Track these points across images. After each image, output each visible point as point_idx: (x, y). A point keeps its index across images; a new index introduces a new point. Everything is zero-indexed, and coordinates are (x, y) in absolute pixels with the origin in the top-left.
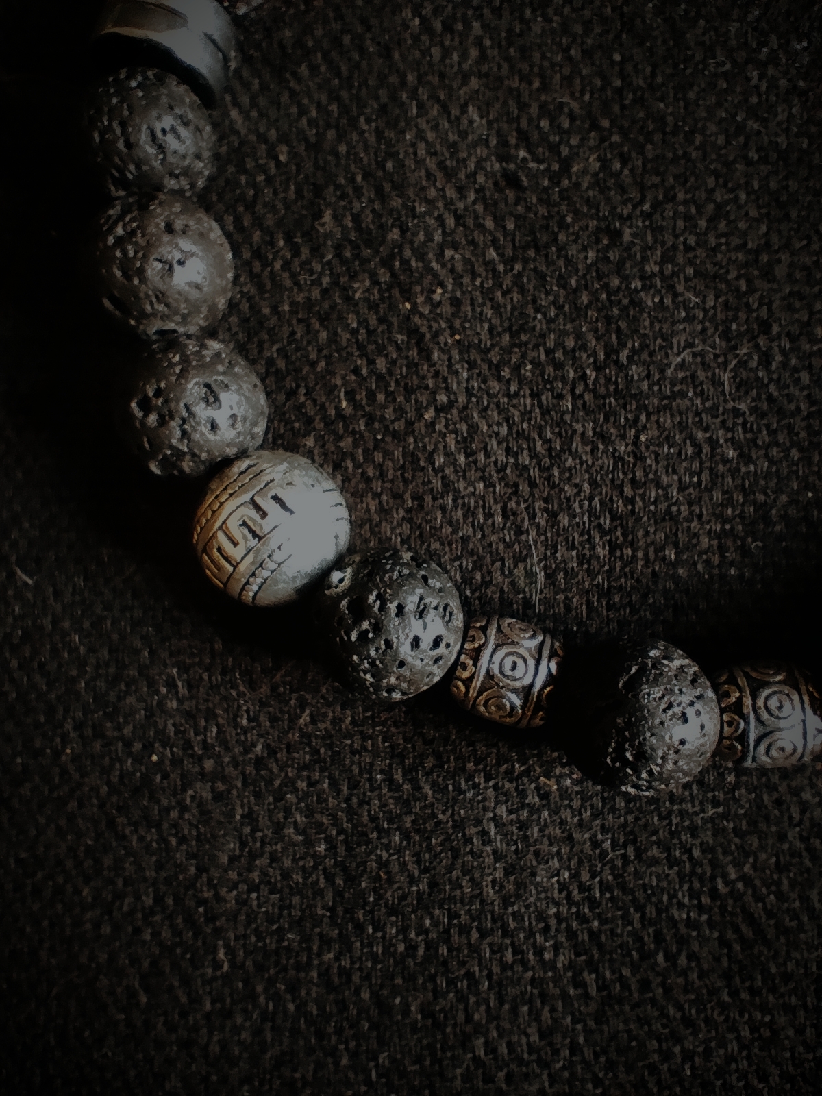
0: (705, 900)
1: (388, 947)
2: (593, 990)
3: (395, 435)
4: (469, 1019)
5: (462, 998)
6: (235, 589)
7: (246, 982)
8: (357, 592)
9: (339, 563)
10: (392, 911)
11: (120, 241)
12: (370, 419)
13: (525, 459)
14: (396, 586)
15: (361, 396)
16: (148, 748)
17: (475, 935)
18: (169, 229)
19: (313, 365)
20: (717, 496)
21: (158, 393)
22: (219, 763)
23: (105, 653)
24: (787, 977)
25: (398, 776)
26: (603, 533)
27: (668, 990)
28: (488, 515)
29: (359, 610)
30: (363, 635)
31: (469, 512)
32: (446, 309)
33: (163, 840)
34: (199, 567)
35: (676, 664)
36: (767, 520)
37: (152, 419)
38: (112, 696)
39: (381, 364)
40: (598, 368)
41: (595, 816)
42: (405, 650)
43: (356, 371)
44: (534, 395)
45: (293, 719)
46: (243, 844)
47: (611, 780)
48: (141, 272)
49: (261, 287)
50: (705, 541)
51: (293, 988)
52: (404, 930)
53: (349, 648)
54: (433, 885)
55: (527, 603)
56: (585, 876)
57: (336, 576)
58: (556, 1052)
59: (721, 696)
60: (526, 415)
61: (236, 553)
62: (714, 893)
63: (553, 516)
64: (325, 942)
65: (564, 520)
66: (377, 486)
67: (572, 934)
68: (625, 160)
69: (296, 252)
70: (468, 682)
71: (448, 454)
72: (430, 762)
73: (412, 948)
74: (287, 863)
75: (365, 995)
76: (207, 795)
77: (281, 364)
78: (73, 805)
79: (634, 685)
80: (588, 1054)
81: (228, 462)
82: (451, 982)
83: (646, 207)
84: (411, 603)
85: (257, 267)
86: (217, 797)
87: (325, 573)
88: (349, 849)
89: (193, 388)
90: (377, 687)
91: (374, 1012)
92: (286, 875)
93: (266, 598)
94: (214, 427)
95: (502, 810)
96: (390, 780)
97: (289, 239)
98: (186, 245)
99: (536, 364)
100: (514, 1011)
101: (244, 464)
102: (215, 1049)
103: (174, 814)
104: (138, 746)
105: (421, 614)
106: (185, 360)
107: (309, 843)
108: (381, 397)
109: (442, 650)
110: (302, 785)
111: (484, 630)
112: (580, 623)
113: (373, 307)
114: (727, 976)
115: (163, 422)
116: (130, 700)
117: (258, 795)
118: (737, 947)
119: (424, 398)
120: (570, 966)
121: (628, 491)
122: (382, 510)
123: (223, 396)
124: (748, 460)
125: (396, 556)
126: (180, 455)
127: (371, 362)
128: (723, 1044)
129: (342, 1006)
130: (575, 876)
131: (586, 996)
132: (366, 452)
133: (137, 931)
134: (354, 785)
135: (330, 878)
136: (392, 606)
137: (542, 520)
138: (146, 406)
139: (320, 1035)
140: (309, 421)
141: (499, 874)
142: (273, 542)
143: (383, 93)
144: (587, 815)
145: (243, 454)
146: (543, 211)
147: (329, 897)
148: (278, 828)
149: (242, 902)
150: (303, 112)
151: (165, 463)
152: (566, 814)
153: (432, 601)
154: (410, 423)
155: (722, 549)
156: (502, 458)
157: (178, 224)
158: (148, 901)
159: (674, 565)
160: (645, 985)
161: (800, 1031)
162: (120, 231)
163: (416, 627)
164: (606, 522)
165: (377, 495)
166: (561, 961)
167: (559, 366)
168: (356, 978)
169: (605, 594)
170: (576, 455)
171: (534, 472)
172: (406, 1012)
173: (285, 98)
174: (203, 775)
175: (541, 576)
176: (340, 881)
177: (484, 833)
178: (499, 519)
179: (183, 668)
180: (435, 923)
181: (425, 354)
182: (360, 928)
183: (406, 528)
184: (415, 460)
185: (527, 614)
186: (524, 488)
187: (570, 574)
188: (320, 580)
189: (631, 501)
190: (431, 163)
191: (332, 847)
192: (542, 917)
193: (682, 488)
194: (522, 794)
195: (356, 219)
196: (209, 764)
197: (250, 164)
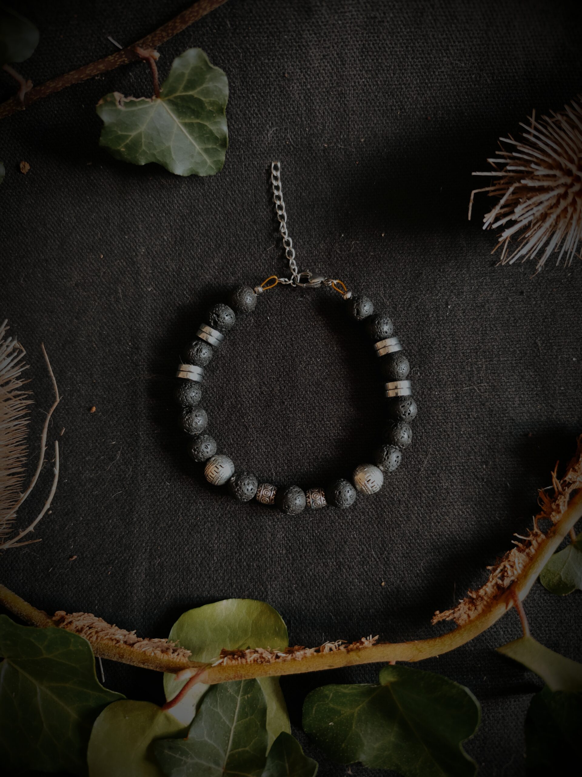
0: (312, 537)
1: (249, 553)
2: (291, 558)
3: (243, 447)
4: (266, 566)
5: (264, 562)
6: (213, 483)
7: (221, 563)
8: (236, 481)
9: (233, 476)
10: (249, 546)
11: (187, 420)
12: (237, 444)
13: (269, 450)
14: (243, 480)
15: (235, 439)
16: (197, 517)
17: (266, 549)
18: (196, 416)
19: (225, 434)
20: (308, 454)
21: (197, 448)
22: (212, 518)
23: (186, 498)
24: (329, 552)
25: (248, 518)
26: (286, 464)
27: (305, 557)
28: (263, 462)
29: (237, 485)
30: (238, 490)
31: (259, 462)
32: (251, 420)
33: (201, 535)
34: (207, 479)
35: (296, 489)
36: (318, 459)
37: (196, 452)
38: (188, 507)
39: (239, 433)
40: (282, 430)
41: (288, 522)
42: (246, 491)
43: (234, 434)
44: (270, 437)
45: (226, 508)
46: (218, 535)
47: (285, 512)
48: (192, 425)
49: (213, 419)
50: (306, 464)
51: (230, 564)
52: (252, 549)
53: (236, 492)
54: (257, 539)
55: (272, 480)
56: (287, 535)
57: (232, 478)
58: (284, 572)
59: (306, 495)
60: (269, 441)
61: (213, 476)
62: (313, 536)
63: (276, 461)
64: (236, 553)
65: (278, 462)
66: (240, 458)
67: (285, 547)
68: (285, 387)
69: (219, 410)
70: (259, 496)
71: (254, 450)
72: (254, 514)
73: (254, 553)
74: (227, 538)
75: (245, 563)
76: (210, 525)
77: (218, 434)
78: (182, 530)
79: (287, 494)
80: (291, 571)
81: (210, 458)
82: (262, 559)
83: (290, 397)
84: (246, 483)
85: (212, 414)
86: (212, 526)
87: (230, 478)
88: (239, 534)
89: (203, 446)
90: (241, 499)
91: (247, 567)
92: (227, 540)
93: (219, 484)
94: (207, 452)
95: (270, 523)
96: (247, 519)
97: (218, 407)
98: (199, 418)
99: (270, 430)
100: (275, 563)
101: (214, 458)
102: (215, 578)
103: (203, 530)
104: (194, 517)
105: (248, 484)
106: (201, 441)
107: (231, 533)
108: (239, 440)
109: (253, 491)
110: (229, 522)
111: (261, 486)
112: (283, 483)
113: (236, 421)
114: (317, 553)
115: (198, 453)
116: (192, 507)
117: (220, 524)
118: (319, 547)
119: (248, 439)
120: (286, 554)
121: (290, 455)
122: (241, 463)
123: (209, 447)
124: (313, 447)
125: (243, 474)
126: (201, 458)
127: (237, 432)
128: (317, 567)
129: (241, 567)
130: (285, 535)
131: (289, 559)
132: (237, 451)
133: (197, 555)
134: (239, 521)
135: (236, 540)
136: (243, 484)
137: (274, 462)
138: (195, 450)
139: (236, 573)
140: (225, 445)
141: (270, 536)
142: (221, 473)
143: (235, 376)
144: (287, 522)
145: (213, 456)
146: (269, 398)
147: (236, 544)
148: (225, 531)
149: (218, 547)
150: (219, 380)
151: (198, 460)
152: (283, 523)
153: (250, 482)
154: (245, 444)
155: (309, 465)
156: (265, 450)
157: (197, 415)
158: (199, 548)
159: (300, 469)
160: (301, 556)
161: (333, 563)
162: (187, 417)
163: (247, 487)
164: (286, 461)
165: (240, 460)
166: (284, 552)
167: (274, 430)
168: (243, 560)
169: (287, 477)
170: (279, 448)
171: (271, 452)
172: (253, 566)
173: (215, 377)
174: (208, 521)
175: (274, 474)
176: (238, 540)
177: (266, 528)
178: (265, 463)
179: (203, 500)
180: (258, 547)
181: (247, 429)
182: (243, 550)
183: (246, 466)
184: (247, 452)
185: (271, 483)
186: (269, 456)
187: (280, 473)
188: (229, 480)
189: (291, 457)
190: (246, 390)
191: (236, 534)
192: (279, 544)
193: (301, 454)
194: (274, 519)
195: (231, 402)
196: (209, 519)
197: (208, 392)
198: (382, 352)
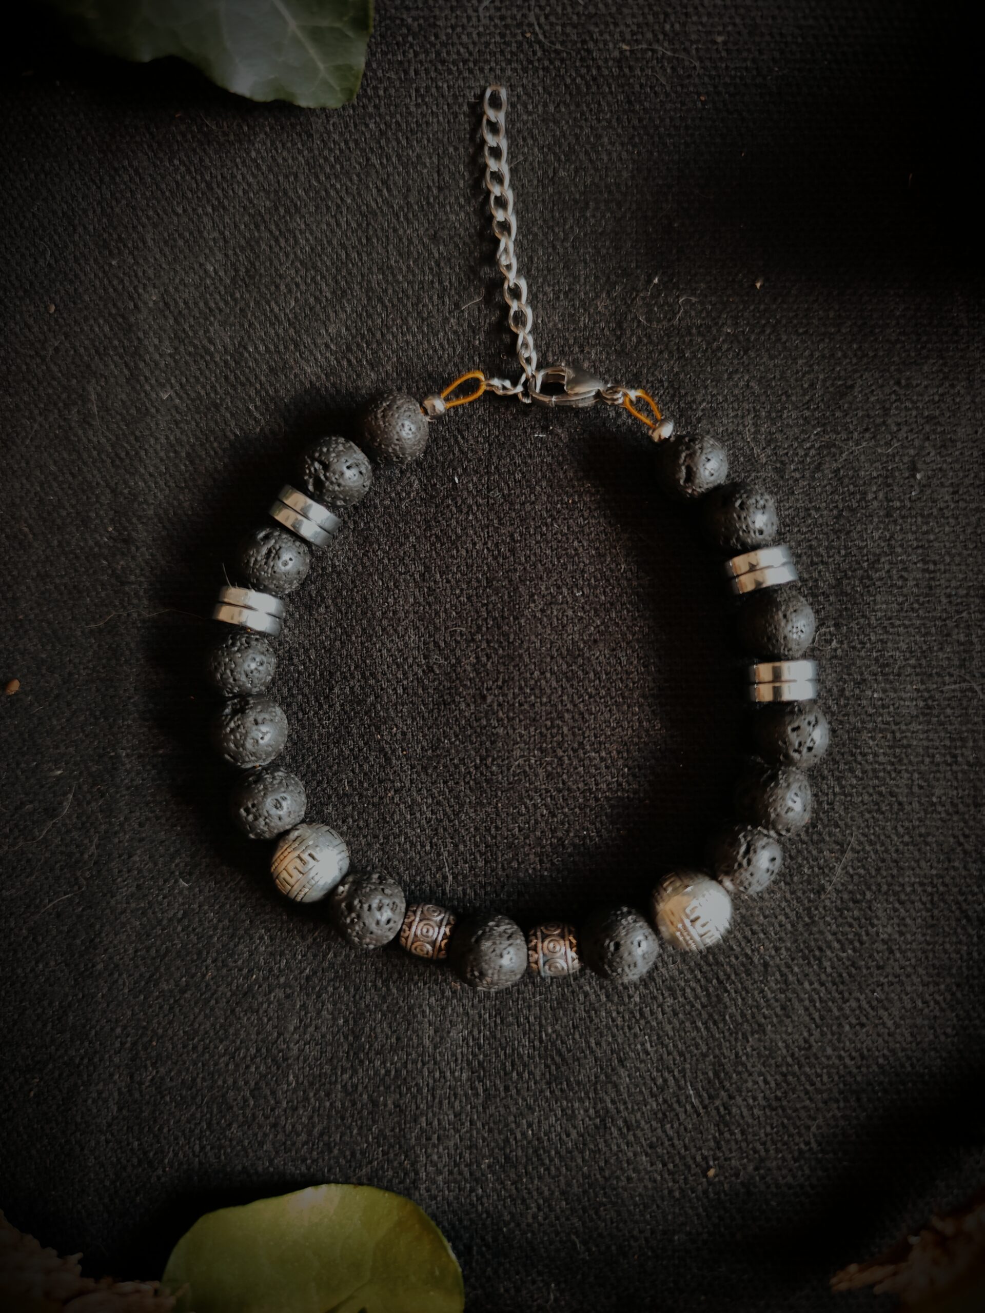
0: (537, 1043)
1: (376, 1073)
2: (481, 1091)
3: (374, 805)
4: (418, 1108)
5: (414, 1097)
6: (293, 895)
7: (304, 1092)
8: (351, 895)
9: (342, 882)
10: (378, 1053)
11: (232, 731)
12: (361, 796)
13: (440, 815)
14: (368, 896)
15: (356, 784)
16: (251, 971)
17: (419, 1065)
18: (256, 722)
19: (330, 767)
20: (538, 833)
21: (253, 806)
22: (288, 978)
23: (226, 922)
24: (579, 1083)
25: (379, 984)
26: (481, 854)
27: (518, 1092)
28: (423, 846)
29: (351, 908)
30: (352, 921)
31: (413, 845)
32: (399, 736)
33: (260, 1019)
34: (276, 886)
35: (502, 928)
36: (564, 846)
37: (251, 817)
38: (231, 945)
39: (366, 767)
40: (476, 768)
41: (480, 1001)
42: (373, 927)
43: (353, 771)
44: (445, 782)
45: (325, 956)
46: (301, 1021)
47: (472, 984)
48: (243, 746)
49: (303, 728)
50: (532, 856)
51: (328, 1095)
52: (384, 1063)
53: (346, 926)
54: (398, 1039)
55: (444, 893)
56: (476, 1033)
57: (341, 889)
58: (462, 1124)
59: (528, 941)
60: (441, 792)
61: (292, 881)
62: (541, 1041)
63: (456, 846)
64: (344, 1071)
65: (461, 847)
66: (365, 832)
67: (469, 1063)
68: (489, 657)
69: (321, 706)
70: (407, 938)
71: (401, 814)
72: (395, 976)
73: (388, 1072)
74: (324, 1029)
75: (365, 1097)
76: (282, 995)
77: (314, 767)
78: (213, 1002)
79: (478, 941)
80: (479, 1125)
81: (287, 832)
82: (409, 1089)
83: (500, 683)
84: (375, 904)
85: (300, 715)
86: (288, 997)
87: (335, 888)
88: (355, 1022)
89: (269, 802)
90: (361, 943)
91: (370, 1106)
92: (323, 1036)
93: (307, 900)
94: (280, 819)
95: (433, 1000)
96: (375, 986)
97: (317, 700)
98: (264, 729)
99: (445, 766)
100: (441, 1103)
101: (296, 833)
102: (289, 1128)
103: (265, 1006)
104: (245, 971)
105: (380, 908)
106: (265, 788)
107: (335, 1019)
108: (365, 785)
109: (391, 924)
110: (330, 989)
111: (415, 912)
112: (470, 902)
113: (362, 736)
114: (549, 1083)
115: (256, 819)
116: (241, 947)
117: (308, 995)
118: (553, 1067)
119: (389, 785)
120: (469, 1079)
121: (493, 831)
122: (369, 845)
123: (284, 804)
124: (554, 816)
125: (369, 878)
126: (264, 832)
127: (361, 766)
128: (547, 1119)
129: (354, 1104)
130: (471, 1032)
131: (477, 1095)
132: (359, 813)
133: (248, 1067)
134: (357, 989)
135: (346, 1037)
136: (366, 906)
137: (451, 847)
138: (248, 811)
139: (343, 1119)
140: (330, 797)
141: (432, 1032)
142: (312, 874)
143: (364, 622)
144: (476, 1001)
145: (294, 828)
146: (447, 684)
147: (346, 1047)
148: (319, 1012)
149: (301, 1051)
150: (322, 630)
151: (256, 834)
152: (465, 1001)
153: (386, 901)
154: (381, 798)
155: (541, 862)
156: (429, 815)
157: (260, 720)
158: (253, 1051)
159: (516, 870)
160: (507, 1089)
161: (586, 1111)
162: (232, 725)
163: (378, 915)
164: (483, 848)
165: (365, 837)
166: (464, 1076)
167: (456, 767)
168: (360, 1088)
169: (483, 887)
170: (467, 814)
171: (446, 823)
172: (385, 1105)
173: (313, 623)
174: (279, 986)
175: (450, 878)
176: (351, 1038)
177: (424, 1012)
178: (428, 848)
179: (268, 930)
180: (400, 1059)
181: (388, 760)
182: (361, 1062)
183: (381, 853)
184: (384, 819)
185: (440, 902)
186: (441, 830)
187: (465, 877)
188: (333, 891)
189: (495, 837)
190: (389, 660)
191: (346, 1021)
192: (454, 1054)
193: (520, 831)
194: (443, 992)
195: (352, 689)
196: (282, 980)
197: (296, 660)
198: (747, 584)
